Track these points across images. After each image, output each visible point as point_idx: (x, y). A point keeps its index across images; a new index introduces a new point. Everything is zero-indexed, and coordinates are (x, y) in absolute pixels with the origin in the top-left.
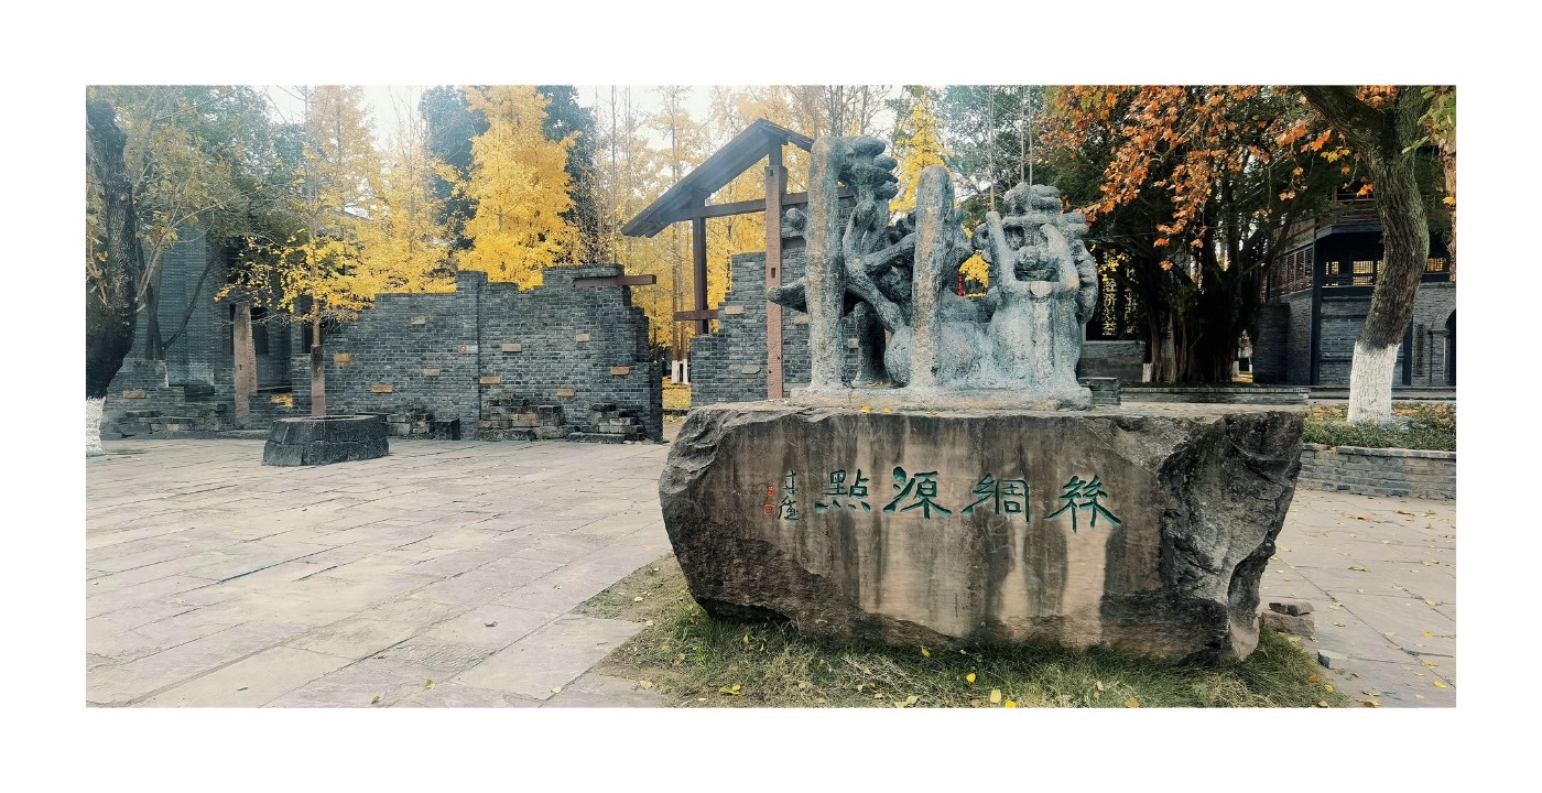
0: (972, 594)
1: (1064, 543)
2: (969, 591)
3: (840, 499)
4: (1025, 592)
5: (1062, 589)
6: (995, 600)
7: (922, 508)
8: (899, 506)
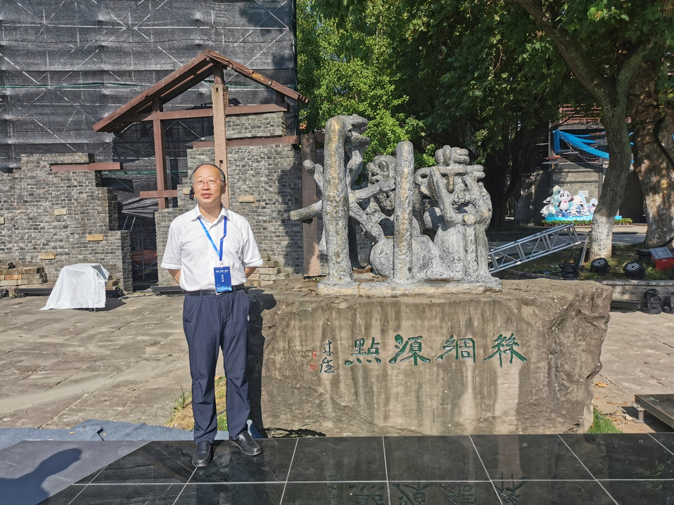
0: (443, 408)
1: (495, 373)
2: (441, 407)
3: (361, 357)
4: (473, 404)
5: (495, 401)
6: (456, 411)
7: (413, 359)
8: (399, 359)
